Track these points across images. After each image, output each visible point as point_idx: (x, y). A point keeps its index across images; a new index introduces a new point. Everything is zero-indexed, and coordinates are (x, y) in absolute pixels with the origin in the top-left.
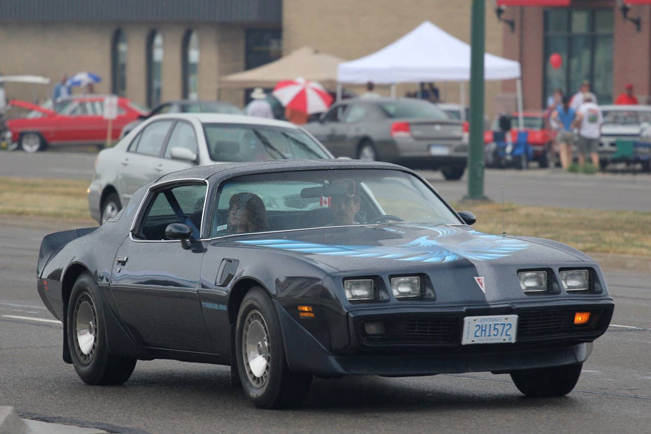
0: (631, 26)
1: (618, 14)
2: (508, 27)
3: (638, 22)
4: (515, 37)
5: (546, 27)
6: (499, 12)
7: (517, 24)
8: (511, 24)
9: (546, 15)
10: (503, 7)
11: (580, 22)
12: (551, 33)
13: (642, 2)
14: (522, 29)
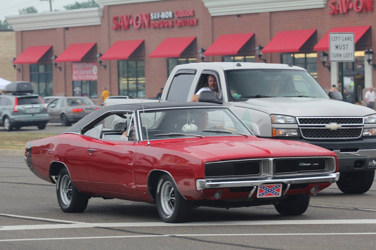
0: (59, 70)
1: (54, 66)
2: (18, 71)
3: (60, 68)
4: (21, 74)
5: (31, 71)
6: (15, 66)
7: (21, 70)
8: (19, 70)
9: (30, 67)
10: (16, 64)
11: (42, 69)
12: (32, 73)
13: (61, 61)
14: (23, 72)
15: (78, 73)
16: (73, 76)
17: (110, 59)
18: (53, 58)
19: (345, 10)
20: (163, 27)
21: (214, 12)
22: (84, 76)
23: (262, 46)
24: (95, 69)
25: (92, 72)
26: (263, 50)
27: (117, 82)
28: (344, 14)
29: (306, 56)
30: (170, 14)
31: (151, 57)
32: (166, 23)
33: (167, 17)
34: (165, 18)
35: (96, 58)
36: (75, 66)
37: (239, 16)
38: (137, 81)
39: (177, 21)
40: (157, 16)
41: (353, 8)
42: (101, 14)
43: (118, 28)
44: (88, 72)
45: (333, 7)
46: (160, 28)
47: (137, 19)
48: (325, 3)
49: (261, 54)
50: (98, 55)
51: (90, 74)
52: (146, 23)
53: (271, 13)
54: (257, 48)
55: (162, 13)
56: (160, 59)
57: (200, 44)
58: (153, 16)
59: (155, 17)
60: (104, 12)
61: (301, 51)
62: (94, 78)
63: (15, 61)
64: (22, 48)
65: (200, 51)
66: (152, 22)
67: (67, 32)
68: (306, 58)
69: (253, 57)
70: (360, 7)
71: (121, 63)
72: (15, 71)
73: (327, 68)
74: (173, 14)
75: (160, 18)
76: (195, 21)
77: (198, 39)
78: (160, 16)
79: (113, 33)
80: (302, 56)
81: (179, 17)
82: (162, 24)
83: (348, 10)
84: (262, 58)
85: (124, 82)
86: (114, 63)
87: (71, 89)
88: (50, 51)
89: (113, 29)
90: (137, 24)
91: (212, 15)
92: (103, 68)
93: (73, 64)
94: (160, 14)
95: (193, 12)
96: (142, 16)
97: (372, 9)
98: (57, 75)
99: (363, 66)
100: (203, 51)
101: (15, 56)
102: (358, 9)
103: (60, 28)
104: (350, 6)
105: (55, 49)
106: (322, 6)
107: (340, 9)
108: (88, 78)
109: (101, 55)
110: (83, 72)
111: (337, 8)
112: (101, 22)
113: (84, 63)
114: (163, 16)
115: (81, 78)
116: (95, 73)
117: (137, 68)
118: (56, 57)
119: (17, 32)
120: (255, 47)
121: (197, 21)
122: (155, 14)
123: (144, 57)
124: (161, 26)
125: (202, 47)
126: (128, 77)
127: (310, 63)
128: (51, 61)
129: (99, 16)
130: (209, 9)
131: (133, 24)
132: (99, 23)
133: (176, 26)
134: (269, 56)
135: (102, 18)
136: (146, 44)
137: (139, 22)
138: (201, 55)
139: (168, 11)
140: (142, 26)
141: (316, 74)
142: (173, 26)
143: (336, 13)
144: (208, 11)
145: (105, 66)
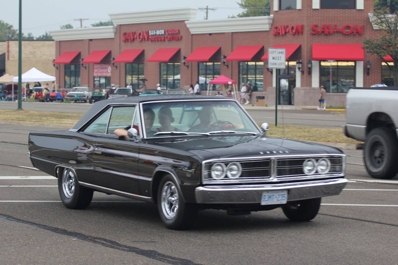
0: (84, 68)
1: (81, 66)
2: (56, 68)
3: (85, 67)
5: (65, 69)
6: (54, 65)
7: (59, 68)
8: (57, 68)
9: (65, 66)
10: (55, 64)
11: (73, 68)
12: (66, 70)
13: (86, 63)
14: (59, 70)
15: (97, 71)
16: (94, 73)
17: (120, 62)
18: (81, 60)
19: (283, 33)
20: (158, 40)
21: (193, 31)
22: (102, 73)
23: (226, 56)
24: (109, 69)
25: (107, 71)
26: (226, 58)
27: (124, 78)
28: (283, 35)
29: (256, 63)
30: (162, 32)
31: (149, 61)
32: (159, 38)
33: (160, 34)
34: (159, 35)
35: (111, 61)
36: (96, 66)
37: (210, 34)
38: (138, 77)
39: (167, 37)
40: (153, 33)
41: (289, 31)
42: (115, 30)
43: (126, 40)
44: (105, 70)
45: (275, 30)
46: (155, 41)
47: (140, 34)
48: (270, 27)
49: (225, 61)
50: (112, 59)
51: (106, 72)
52: (146, 37)
53: (232, 33)
54: (222, 57)
55: (157, 31)
56: (154, 63)
57: (183, 54)
58: (151, 33)
59: (152, 34)
60: (117, 29)
61: (252, 60)
62: (109, 75)
63: (55, 61)
64: (60, 53)
65: (182, 58)
66: (150, 37)
67: (91, 42)
68: (256, 65)
69: (219, 63)
70: (294, 31)
71: (128, 65)
72: (54, 69)
73: (270, 73)
74: (165, 32)
75: (156, 34)
76: (180, 37)
77: (182, 50)
78: (156, 33)
79: (123, 43)
80: (253, 63)
81: (169, 34)
82: (157, 39)
83: (286, 33)
84: (226, 64)
85: (129, 78)
86: (123, 65)
87: (93, 82)
88: (79, 55)
89: (123, 41)
90: (140, 38)
91: (192, 33)
92: (115, 67)
93: (95, 65)
94: (156, 32)
95: (179, 31)
96: (143, 33)
97: (302, 33)
98: (83, 72)
99: (295, 71)
100: (185, 58)
101: (55, 58)
102: (293, 32)
103: (86, 40)
104: (287, 31)
105: (82, 54)
106: (268, 30)
107: (280, 32)
108: (105, 74)
109: (114, 59)
110: (102, 70)
111: (278, 31)
112: (115, 36)
113: (102, 64)
114: (158, 33)
115: (99, 75)
116: (109, 71)
117: (138, 68)
118: (83, 60)
119: (57, 42)
120: (221, 56)
121: (181, 37)
122: (152, 32)
123: (144, 60)
124: (156, 40)
125: (184, 55)
126: (132, 75)
127: (259, 69)
128: (80, 62)
129: (114, 32)
130: (190, 29)
131: (136, 38)
132: (113, 37)
133: (166, 41)
134: (231, 63)
135: (116, 33)
136: (146, 53)
137: (141, 37)
138: (183, 61)
139: (162, 30)
140: (143, 40)
141: (262, 76)
142: (164, 40)
143: (277, 34)
144: (189, 30)
145: (116, 67)
